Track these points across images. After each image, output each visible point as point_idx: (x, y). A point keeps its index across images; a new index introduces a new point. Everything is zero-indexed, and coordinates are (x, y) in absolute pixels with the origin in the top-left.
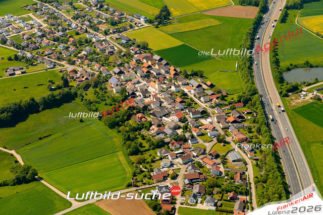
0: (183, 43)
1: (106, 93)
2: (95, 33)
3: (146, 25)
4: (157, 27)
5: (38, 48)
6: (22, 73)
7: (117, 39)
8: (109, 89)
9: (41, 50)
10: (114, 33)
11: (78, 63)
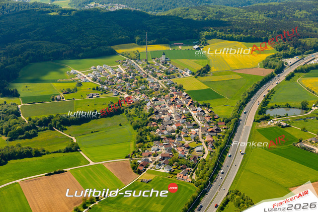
0: (208, 88)
1: (142, 111)
2: (153, 78)
3: (189, 76)
4: (196, 77)
5: (114, 84)
6: (97, 97)
7: (165, 82)
8: (144, 109)
9: (114, 86)
10: (166, 78)
11: (133, 94)
